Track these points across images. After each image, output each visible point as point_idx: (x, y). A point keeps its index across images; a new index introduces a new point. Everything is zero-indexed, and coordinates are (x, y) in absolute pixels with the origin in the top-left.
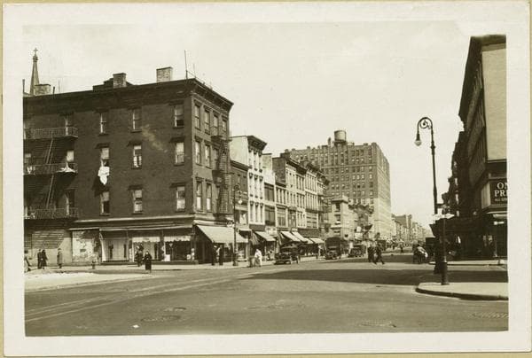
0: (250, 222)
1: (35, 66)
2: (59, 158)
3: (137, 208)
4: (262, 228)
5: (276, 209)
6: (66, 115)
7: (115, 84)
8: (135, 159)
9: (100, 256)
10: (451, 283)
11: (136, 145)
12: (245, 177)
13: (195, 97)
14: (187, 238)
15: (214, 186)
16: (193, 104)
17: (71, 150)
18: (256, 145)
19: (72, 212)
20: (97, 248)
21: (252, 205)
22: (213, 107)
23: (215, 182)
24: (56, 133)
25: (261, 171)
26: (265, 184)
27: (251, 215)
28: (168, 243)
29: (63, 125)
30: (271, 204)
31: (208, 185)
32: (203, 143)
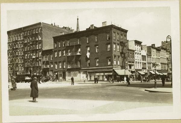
0: (135, 68)
1: (78, 22)
2: (77, 51)
3: (97, 65)
4: (140, 70)
5: (147, 64)
6: (78, 38)
7: (91, 28)
8: (97, 50)
9: (88, 79)
10: (157, 88)
11: (97, 46)
12: (134, 54)
13: (113, 30)
14: (111, 74)
15: (121, 57)
16: (113, 32)
17: (80, 48)
18: (138, 43)
19: (80, 66)
20: (87, 77)
21: (136, 63)
22: (120, 32)
23: (121, 56)
24: (76, 43)
25: (140, 51)
26: (142, 55)
27: (136, 66)
28: (106, 75)
29: (78, 41)
30: (144, 62)
31: (119, 57)
32: (116, 44)
